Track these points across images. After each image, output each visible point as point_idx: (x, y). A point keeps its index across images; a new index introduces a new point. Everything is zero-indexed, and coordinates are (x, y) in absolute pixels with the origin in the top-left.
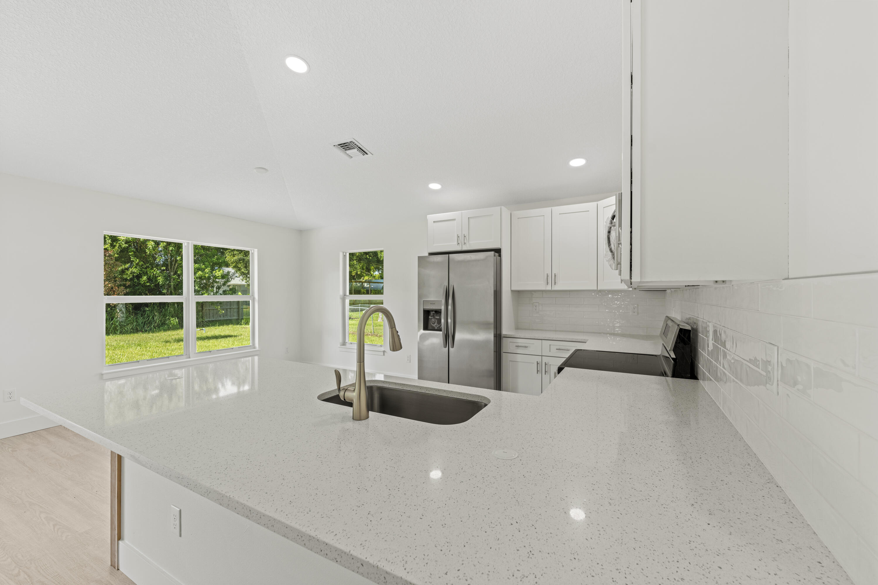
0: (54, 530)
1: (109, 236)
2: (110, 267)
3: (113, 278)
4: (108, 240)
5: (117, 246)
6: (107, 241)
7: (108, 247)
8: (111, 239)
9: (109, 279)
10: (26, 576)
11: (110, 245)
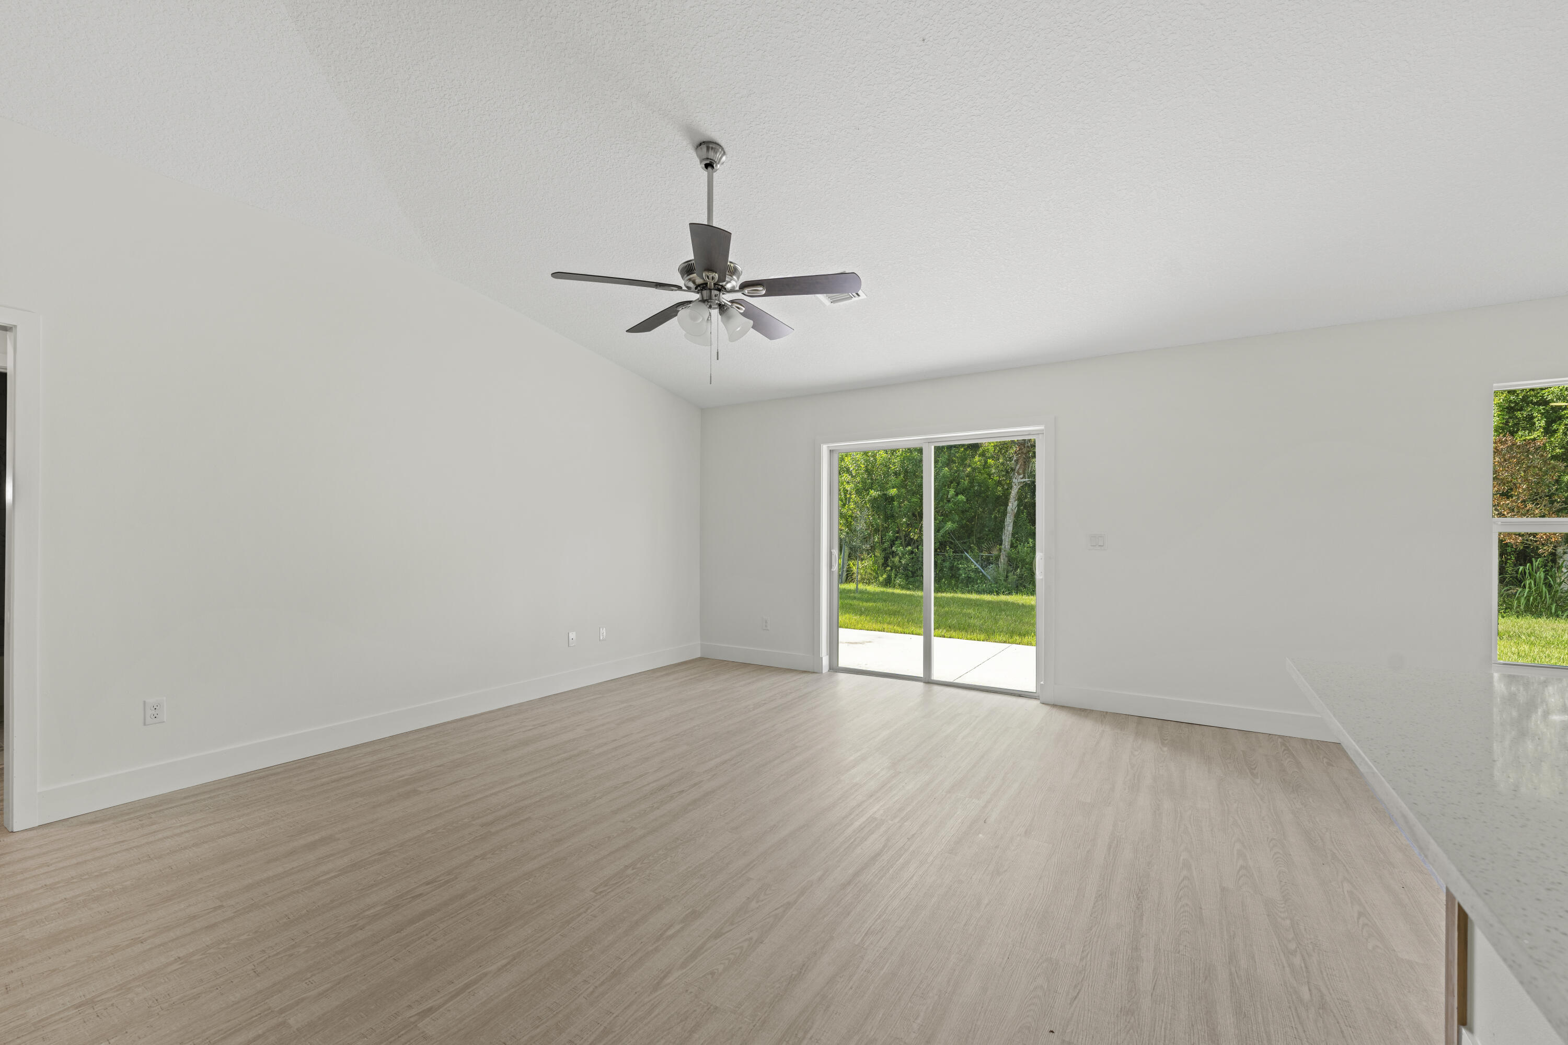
0: (1358, 922)
1: (1540, 414)
2: (1537, 474)
3: (1547, 496)
4: (1538, 420)
5: (1561, 431)
6: (1537, 423)
7: (1538, 436)
8: (1545, 417)
9: (1536, 499)
10: (1303, 965)
11: (1542, 430)
